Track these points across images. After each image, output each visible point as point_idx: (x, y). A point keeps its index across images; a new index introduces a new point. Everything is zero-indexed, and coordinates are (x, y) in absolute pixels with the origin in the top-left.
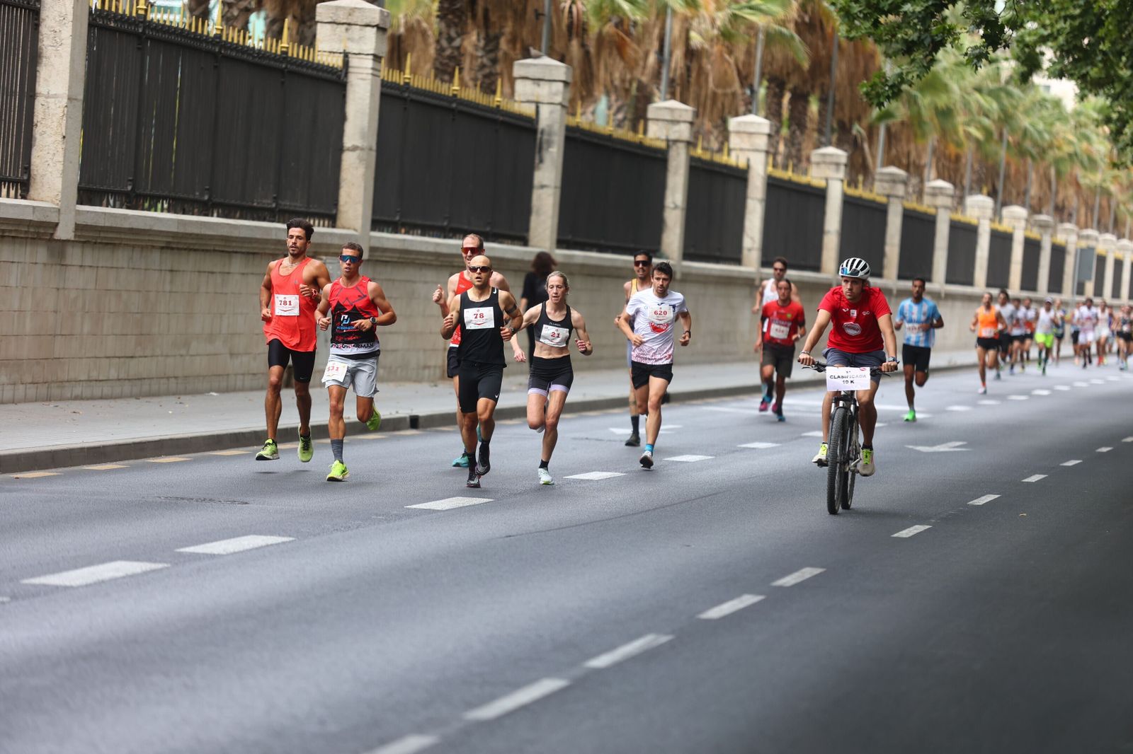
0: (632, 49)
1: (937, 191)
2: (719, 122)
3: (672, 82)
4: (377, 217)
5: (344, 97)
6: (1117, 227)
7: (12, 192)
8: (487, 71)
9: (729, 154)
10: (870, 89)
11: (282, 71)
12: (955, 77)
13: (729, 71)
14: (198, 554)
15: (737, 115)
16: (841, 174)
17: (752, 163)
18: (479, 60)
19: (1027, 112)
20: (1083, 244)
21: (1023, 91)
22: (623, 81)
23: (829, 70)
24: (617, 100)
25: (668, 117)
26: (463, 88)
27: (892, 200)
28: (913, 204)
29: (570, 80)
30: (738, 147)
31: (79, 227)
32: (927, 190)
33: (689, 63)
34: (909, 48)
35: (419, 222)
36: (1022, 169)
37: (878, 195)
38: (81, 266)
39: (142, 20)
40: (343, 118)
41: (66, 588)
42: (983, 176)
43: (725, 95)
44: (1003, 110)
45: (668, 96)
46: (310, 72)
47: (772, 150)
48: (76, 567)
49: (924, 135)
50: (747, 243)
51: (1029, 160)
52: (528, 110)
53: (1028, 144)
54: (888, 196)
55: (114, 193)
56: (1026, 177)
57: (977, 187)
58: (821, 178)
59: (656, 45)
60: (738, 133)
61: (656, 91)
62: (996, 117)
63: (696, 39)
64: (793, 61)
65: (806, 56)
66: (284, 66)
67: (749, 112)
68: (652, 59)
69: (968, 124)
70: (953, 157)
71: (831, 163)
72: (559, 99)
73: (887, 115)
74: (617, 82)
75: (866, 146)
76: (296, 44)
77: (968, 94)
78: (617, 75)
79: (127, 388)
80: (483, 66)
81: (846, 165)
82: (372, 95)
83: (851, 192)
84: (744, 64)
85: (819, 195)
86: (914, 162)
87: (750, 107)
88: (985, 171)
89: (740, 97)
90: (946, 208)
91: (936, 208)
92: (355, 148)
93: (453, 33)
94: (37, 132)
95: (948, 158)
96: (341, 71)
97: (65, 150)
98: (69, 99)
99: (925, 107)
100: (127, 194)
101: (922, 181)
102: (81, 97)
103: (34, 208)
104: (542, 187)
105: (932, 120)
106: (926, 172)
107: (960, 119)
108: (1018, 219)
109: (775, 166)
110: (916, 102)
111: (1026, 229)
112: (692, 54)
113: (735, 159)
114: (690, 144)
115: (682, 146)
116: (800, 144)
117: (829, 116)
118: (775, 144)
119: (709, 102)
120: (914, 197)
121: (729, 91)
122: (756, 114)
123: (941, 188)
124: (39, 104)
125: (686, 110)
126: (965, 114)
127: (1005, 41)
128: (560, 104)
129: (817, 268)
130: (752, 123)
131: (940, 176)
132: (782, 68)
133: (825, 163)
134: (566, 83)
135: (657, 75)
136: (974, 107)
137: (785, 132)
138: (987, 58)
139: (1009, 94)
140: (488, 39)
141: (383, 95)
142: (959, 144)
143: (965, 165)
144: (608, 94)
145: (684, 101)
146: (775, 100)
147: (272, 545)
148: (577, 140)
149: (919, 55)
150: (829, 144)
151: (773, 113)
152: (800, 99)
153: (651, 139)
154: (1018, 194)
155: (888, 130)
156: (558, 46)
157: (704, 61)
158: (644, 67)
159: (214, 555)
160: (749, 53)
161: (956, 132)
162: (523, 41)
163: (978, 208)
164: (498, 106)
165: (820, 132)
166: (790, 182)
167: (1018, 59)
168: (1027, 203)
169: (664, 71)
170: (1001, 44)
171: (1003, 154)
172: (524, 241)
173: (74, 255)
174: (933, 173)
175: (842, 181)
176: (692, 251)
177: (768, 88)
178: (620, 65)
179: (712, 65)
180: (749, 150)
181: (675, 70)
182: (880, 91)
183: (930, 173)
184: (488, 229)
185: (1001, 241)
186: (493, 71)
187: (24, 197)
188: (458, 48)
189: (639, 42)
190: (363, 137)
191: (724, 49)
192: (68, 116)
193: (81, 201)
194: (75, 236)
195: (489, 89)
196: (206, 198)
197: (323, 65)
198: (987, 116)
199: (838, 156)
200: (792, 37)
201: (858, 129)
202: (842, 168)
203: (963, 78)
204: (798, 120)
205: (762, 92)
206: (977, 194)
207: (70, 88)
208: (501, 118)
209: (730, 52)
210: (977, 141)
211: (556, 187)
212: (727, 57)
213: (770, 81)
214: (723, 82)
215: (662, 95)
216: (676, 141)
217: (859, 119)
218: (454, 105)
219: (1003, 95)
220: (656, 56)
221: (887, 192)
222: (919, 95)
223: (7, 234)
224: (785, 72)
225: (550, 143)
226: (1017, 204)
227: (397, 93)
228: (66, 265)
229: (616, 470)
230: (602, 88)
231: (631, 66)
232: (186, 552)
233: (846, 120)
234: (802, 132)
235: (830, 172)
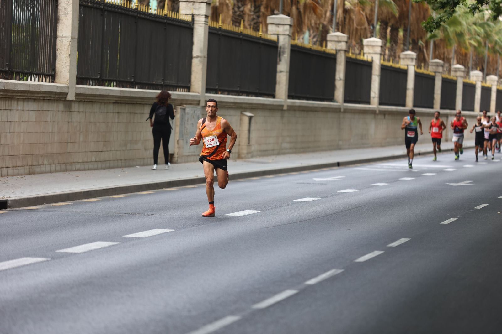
0: (319, 10)
1: (457, 69)
2: (359, 41)
3: (337, 24)
4: (208, 87)
5: (192, 34)
7: (48, 80)
8: (255, 21)
9: (364, 55)
10: (426, 25)
11: (165, 23)
12: (464, 18)
13: (363, 19)
14: (133, 237)
15: (367, 38)
16: (414, 63)
17: (374, 59)
18: (252, 17)
19: (497, 33)
21: (495, 24)
22: (316, 24)
23: (408, 17)
24: (313, 33)
25: (336, 39)
26: (245, 29)
27: (437, 74)
28: (446, 76)
29: (292, 24)
30: (367, 52)
31: (77, 95)
32: (452, 69)
33: (345, 15)
34: (443, 6)
35: (227, 89)
36: (495, 59)
37: (431, 72)
38: (78, 112)
39: (103, 2)
40: (192, 43)
41: (75, 254)
42: (477, 62)
43: (361, 29)
44: (486, 32)
45: (336, 30)
46: (177, 23)
47: (383, 53)
48: (79, 244)
49: (451, 45)
50: (372, 94)
51: (498, 55)
52: (274, 38)
53: (497, 48)
54: (435, 72)
55: (93, 79)
56: (497, 62)
57: (475, 68)
58: (405, 65)
59: (330, 7)
60: (367, 46)
61: (330, 28)
62: (483, 36)
63: (348, 5)
64: (391, 13)
65: (397, 11)
66: (166, 21)
67: (372, 36)
68: (328, 14)
69: (470, 39)
70: (464, 54)
71: (409, 58)
72: (287, 33)
73: (434, 36)
74: (313, 25)
75: (425, 50)
76: (171, 12)
77: (470, 26)
78: (313, 21)
79: (100, 165)
80: (253, 19)
81: (416, 59)
82: (205, 33)
83: (419, 71)
84: (370, 15)
85: (404, 73)
86: (446, 57)
87: (372, 34)
88: (478, 60)
89: (368, 30)
90: (461, 77)
91: (457, 77)
92: (197, 57)
93: (240, 5)
94: (58, 53)
95: (462, 55)
96: (191, 23)
97: (70, 61)
98: (72, 38)
99: (450, 32)
100: (98, 79)
101: (450, 65)
102: (77, 37)
103: (57, 86)
104: (281, 72)
105: (454, 38)
106: (452, 61)
107: (467, 37)
108: (493, 81)
109: (384, 60)
110: (447, 30)
111: (497, 85)
112: (346, 11)
113: (366, 57)
114: (346, 51)
115: (342, 53)
116: (395, 50)
117: (408, 37)
118: (384, 50)
119: (354, 33)
120: (447, 72)
121: (363, 27)
122: (375, 37)
123: (459, 68)
124: (58, 40)
125: (344, 36)
126: (469, 35)
127: (486, 1)
128: (288, 35)
129: (404, 105)
130: (373, 41)
131: (458, 63)
132: (386, 17)
133: (406, 58)
134: (290, 26)
135: (331, 21)
136: (473, 32)
137: (388, 45)
138: (478, 9)
139: (489, 26)
140: (256, 7)
141: (210, 33)
142: (466, 48)
143: (469, 58)
144: (309, 30)
145: (343, 32)
146: (384, 31)
147: (165, 233)
148: (296, 51)
149: (448, 9)
150: (408, 50)
151: (383, 37)
152: (395, 30)
153: (329, 50)
154: (493, 70)
155: (435, 43)
156: (287, 10)
157: (352, 14)
158: (325, 18)
159: (140, 238)
160: (372, 10)
161: (465, 43)
162: (271, 8)
163: (476, 76)
164: (261, 37)
165: (404, 44)
166: (391, 67)
167: (492, 9)
168: (498, 74)
169: (334, 20)
170: (484, 3)
171: (486, 52)
172: (274, 96)
173: (75, 107)
174: (455, 62)
175: (414, 66)
176: (348, 99)
177: (380, 26)
178: (314, 17)
179: (355, 16)
180: (372, 53)
181: (339, 18)
182: (431, 25)
183: (454, 61)
184: (257, 91)
185: (486, 91)
186: (258, 21)
187: (53, 82)
188: (242, 11)
189: (323, 6)
190: (201, 51)
191: (361, 9)
192: (71, 46)
193: (77, 83)
194: (76, 98)
195: (257, 29)
196: (133, 80)
197: (183, 21)
198: (479, 35)
199: (412, 55)
200: (391, 2)
201: (421, 43)
202: (414, 60)
203: (468, 19)
204: (394, 39)
205: (378, 27)
206: (475, 70)
207: (72, 33)
208: (262, 42)
209: (363, 10)
210: (475, 47)
211: (287, 72)
212: (362, 12)
213: (381, 22)
214: (360, 23)
215: (333, 30)
216: (340, 50)
217: (421, 38)
218: (241, 37)
219: (486, 26)
220: (330, 12)
221: (434, 70)
222: (448, 27)
223: (45, 98)
224: (388, 18)
225: (284, 52)
226: (493, 74)
227: (216, 32)
228: (72, 112)
229: (316, 197)
230: (306, 28)
231: (319, 17)
232: (127, 237)
233: (416, 39)
234: (396, 45)
235: (409, 62)
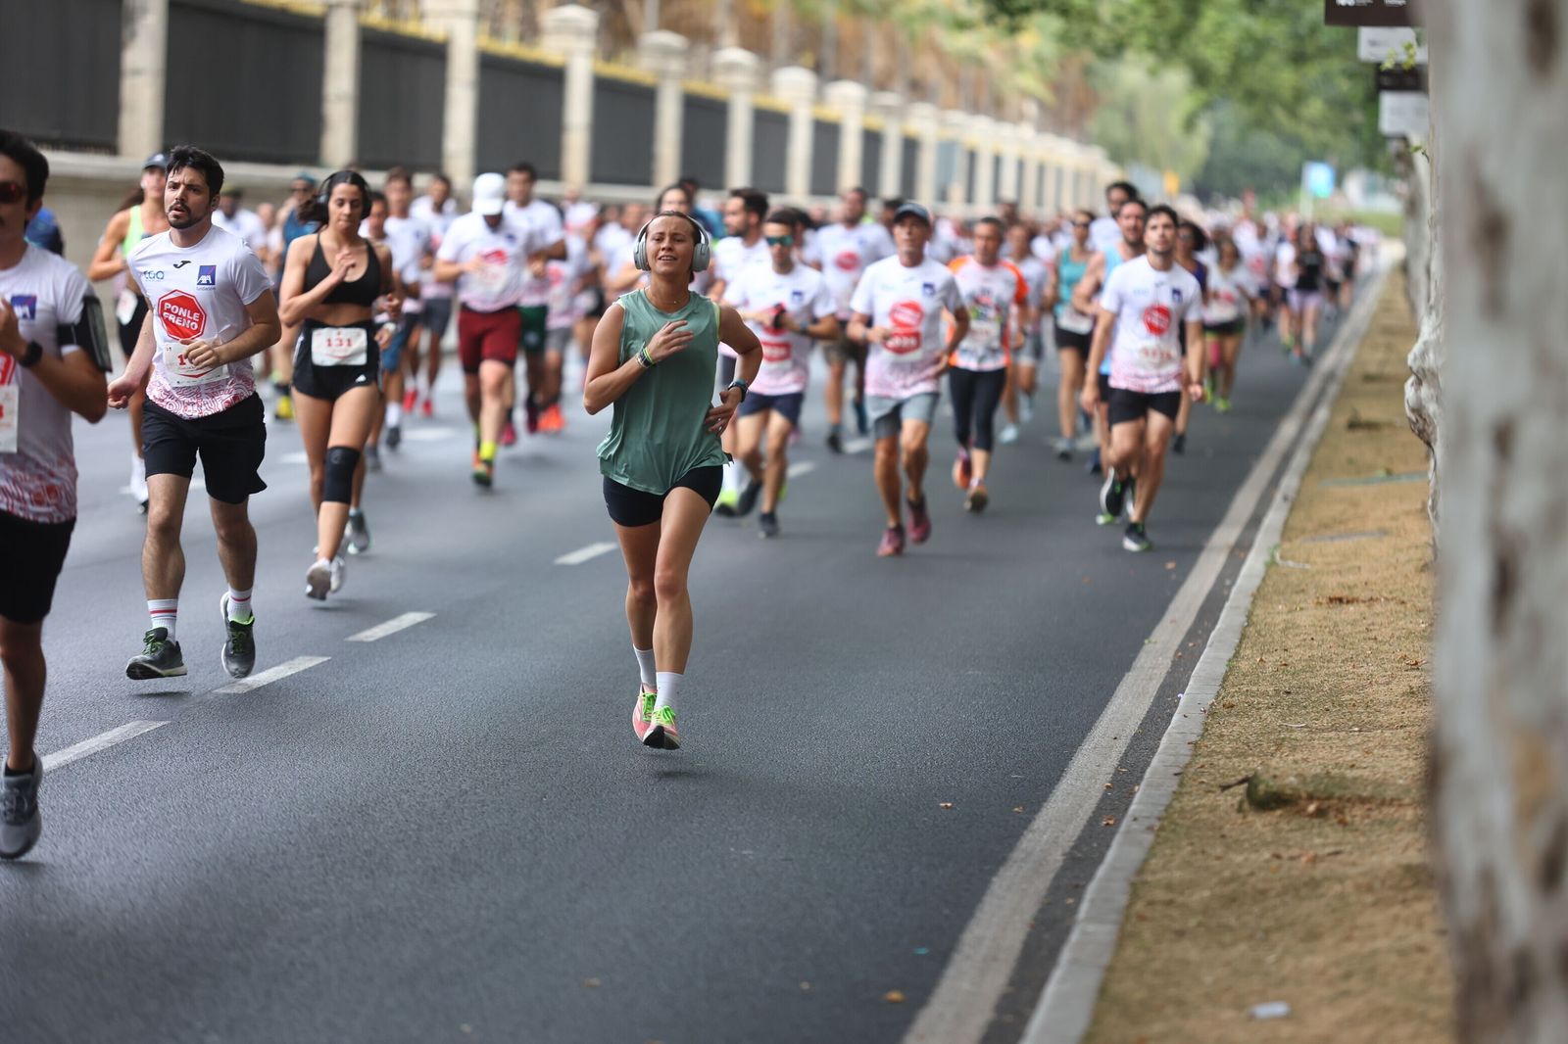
1: (733, 66)
6: (995, 106)
9: (420, 21)
16: (589, 45)
17: (455, 34)
20: (949, 134)
27: (665, 80)
28: (699, 86)
30: (434, 10)
32: (718, 64)
36: (858, 34)
37: (644, 73)
47: (489, 13)
51: (869, 19)
54: (663, 74)
56: (865, 42)
57: (792, 60)
70: (758, 17)
71: (571, 31)
81: (595, 32)
85: (553, 78)
86: (699, 26)
90: (745, 88)
91: (731, 89)
95: (752, 18)
101: (712, 52)
104: (136, 72)
106: (719, 37)
108: (850, 101)
111: (864, 116)
113: (431, 28)
115: (347, 12)
120: (699, 75)
123: (738, 62)
129: (556, 176)
133: (564, 30)
143: (776, 28)
148: (187, 6)
153: (300, 4)
154: (853, 65)
163: (793, 89)
166: (511, 58)
168: (865, 78)
172: (112, 150)
175: (591, 54)
180: (449, 14)
183: (726, 38)
184: (55, 134)
185: (827, 134)
199: (584, 19)
202: (590, 37)
206: (791, 67)
211: (157, 73)
221: (657, 68)
225: (144, 10)
226: (851, 79)
235: (570, 42)
